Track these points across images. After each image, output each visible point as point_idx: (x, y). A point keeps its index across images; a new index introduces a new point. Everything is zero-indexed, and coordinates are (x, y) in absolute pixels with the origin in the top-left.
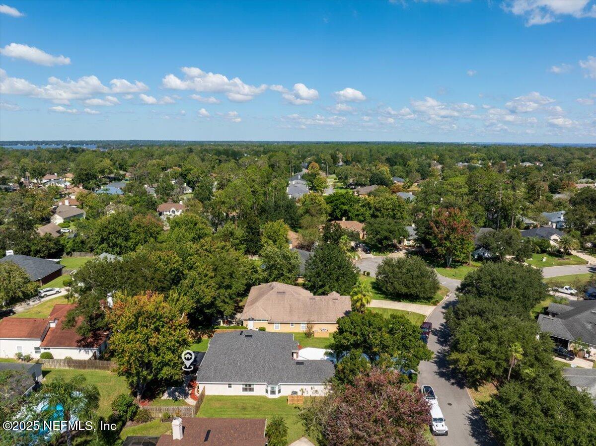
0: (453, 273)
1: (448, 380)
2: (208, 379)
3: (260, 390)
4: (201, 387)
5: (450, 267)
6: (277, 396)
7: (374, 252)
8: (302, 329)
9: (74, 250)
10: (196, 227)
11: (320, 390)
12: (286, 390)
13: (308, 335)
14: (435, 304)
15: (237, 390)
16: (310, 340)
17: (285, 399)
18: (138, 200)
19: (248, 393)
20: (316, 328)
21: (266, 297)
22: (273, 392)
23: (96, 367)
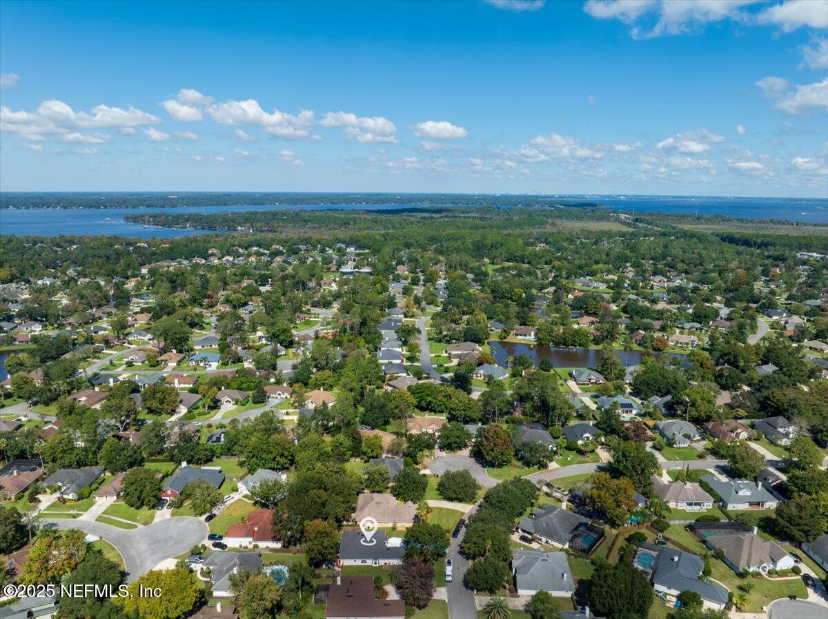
0: (497, 473)
1: (462, 555)
2: (344, 558)
3: (369, 562)
4: (342, 562)
5: (498, 467)
6: (377, 565)
7: (447, 449)
8: (390, 525)
9: (222, 455)
10: (319, 447)
11: (395, 562)
12: (382, 562)
13: (394, 528)
14: (474, 503)
15: (358, 563)
16: (394, 532)
17: (381, 566)
18: (245, 381)
19: (364, 564)
20: (399, 525)
21: (369, 506)
22: (376, 564)
23: (284, 552)
